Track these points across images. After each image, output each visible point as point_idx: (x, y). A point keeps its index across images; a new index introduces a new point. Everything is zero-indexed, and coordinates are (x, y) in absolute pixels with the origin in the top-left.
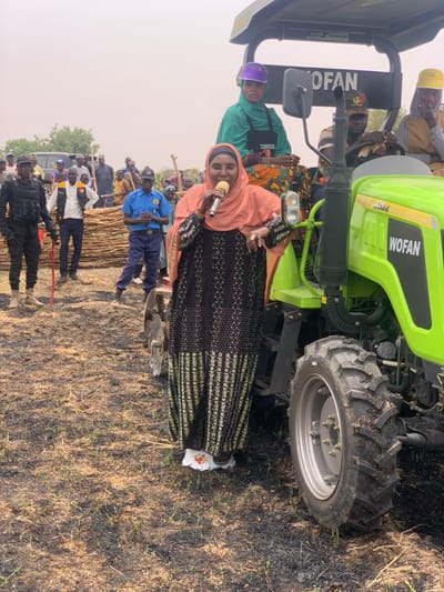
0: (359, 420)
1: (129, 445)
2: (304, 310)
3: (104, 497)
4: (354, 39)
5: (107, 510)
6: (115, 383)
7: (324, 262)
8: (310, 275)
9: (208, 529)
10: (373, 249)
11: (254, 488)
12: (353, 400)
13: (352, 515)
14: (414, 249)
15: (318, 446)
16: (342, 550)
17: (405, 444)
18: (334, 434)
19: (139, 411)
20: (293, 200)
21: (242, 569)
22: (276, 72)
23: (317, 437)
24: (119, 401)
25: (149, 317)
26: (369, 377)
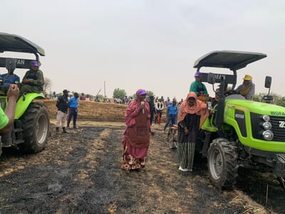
0: (228, 159)
1: (165, 164)
2: (212, 132)
3: (161, 174)
4: (224, 67)
5: (161, 178)
6: (161, 149)
7: (217, 120)
8: (213, 123)
9: (187, 185)
10: (230, 117)
11: (198, 176)
12: (226, 154)
13: (225, 184)
14: (242, 117)
15: (215, 167)
16: (222, 193)
17: (240, 167)
18: (220, 163)
19: (167, 156)
20: (210, 104)
21: (196, 195)
22: (205, 75)
23: (215, 164)
24: (162, 153)
25: (169, 134)
26: (230, 148)
